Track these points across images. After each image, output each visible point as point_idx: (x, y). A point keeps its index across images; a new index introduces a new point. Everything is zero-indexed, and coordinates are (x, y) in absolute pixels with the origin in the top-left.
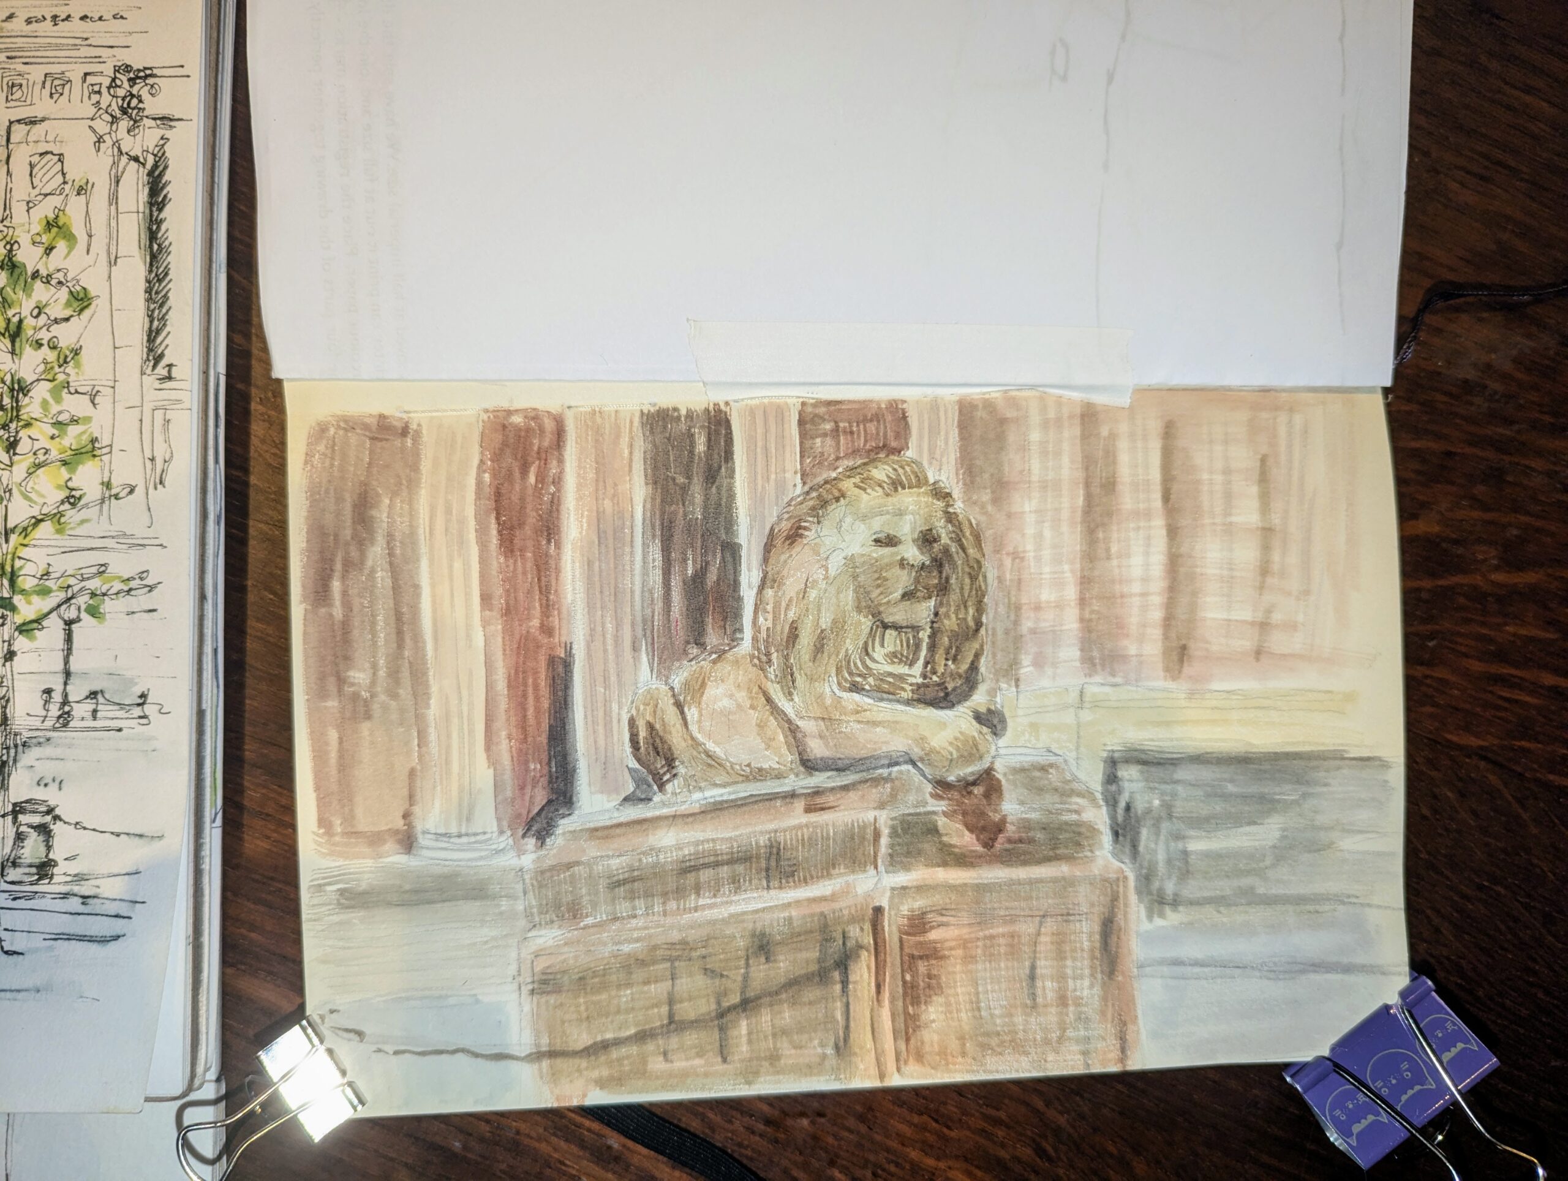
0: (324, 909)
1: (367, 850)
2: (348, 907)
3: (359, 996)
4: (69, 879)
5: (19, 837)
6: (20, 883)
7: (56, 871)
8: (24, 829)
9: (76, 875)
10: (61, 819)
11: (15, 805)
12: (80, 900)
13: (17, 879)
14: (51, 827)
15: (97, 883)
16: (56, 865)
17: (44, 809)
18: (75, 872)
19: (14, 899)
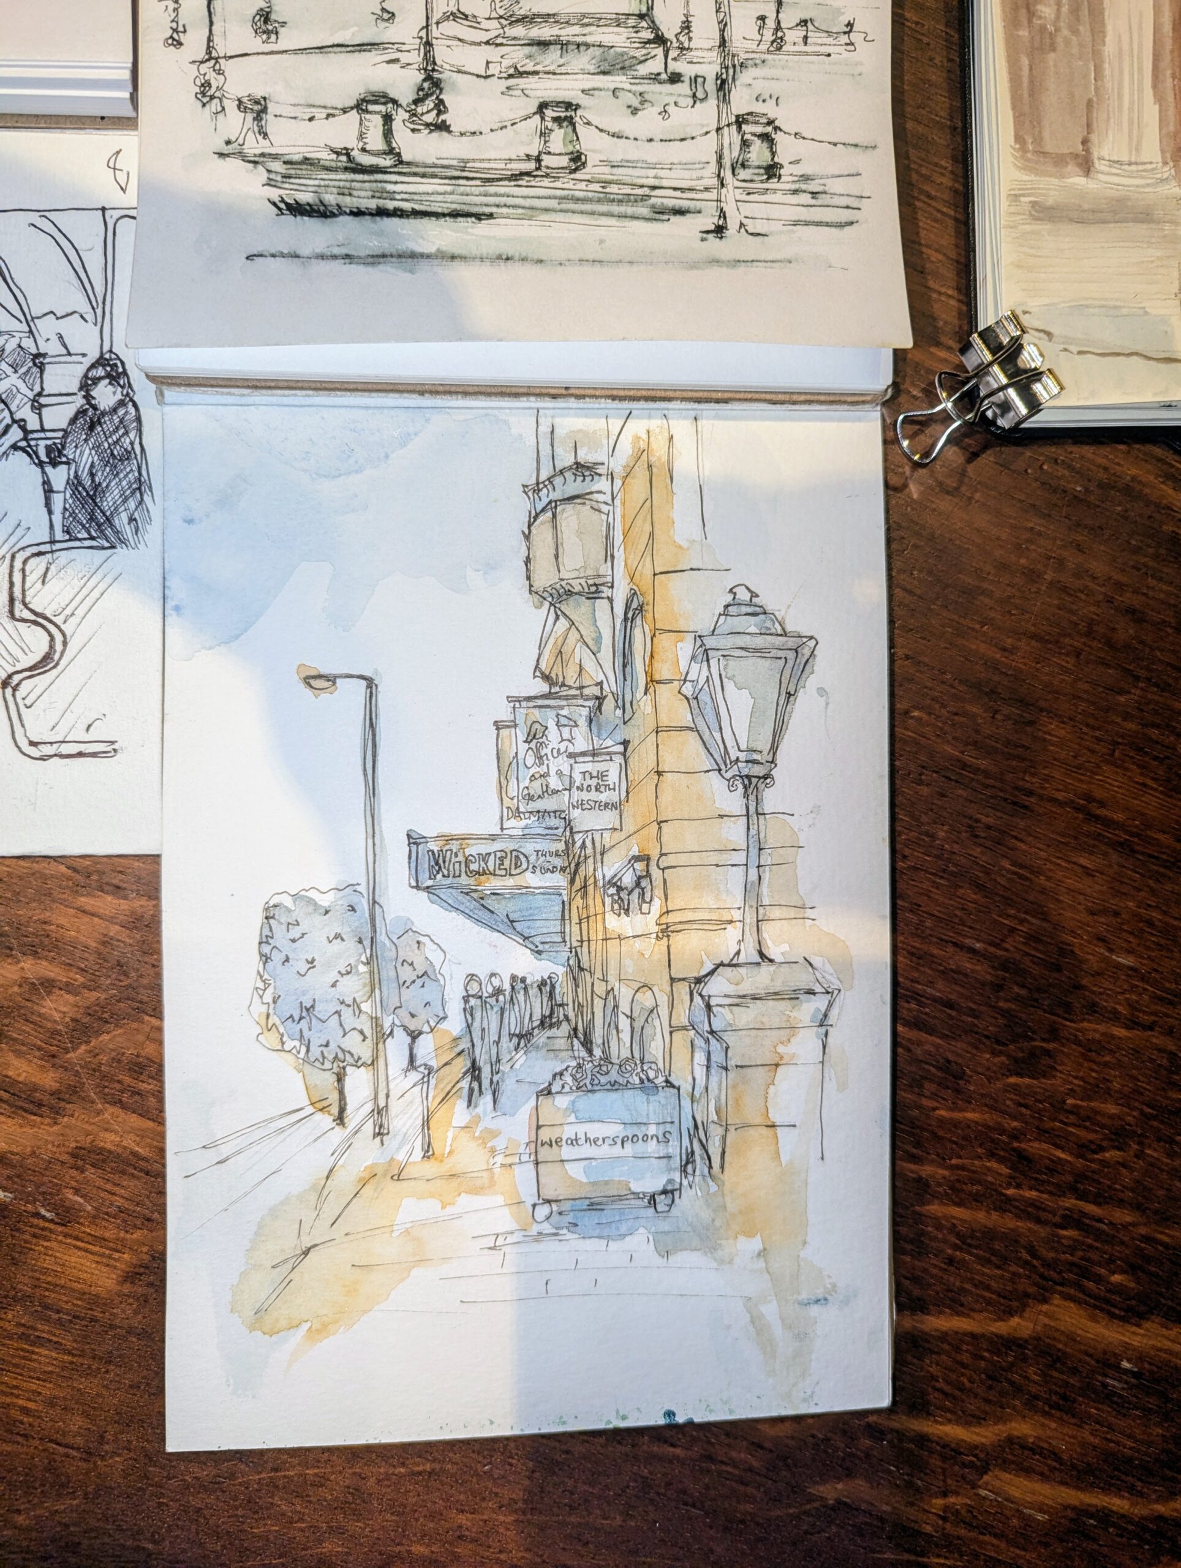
0: (1019, 218)
1: (1050, 168)
2: (1038, 219)
3: (1047, 301)
4: (796, 179)
5: (745, 144)
6: (751, 181)
7: (782, 172)
8: (747, 137)
9: (802, 176)
10: (781, 130)
11: (737, 117)
12: (810, 196)
13: (748, 178)
14: (773, 136)
15: (822, 181)
16: (782, 166)
17: (765, 121)
18: (800, 174)
19: (749, 194)
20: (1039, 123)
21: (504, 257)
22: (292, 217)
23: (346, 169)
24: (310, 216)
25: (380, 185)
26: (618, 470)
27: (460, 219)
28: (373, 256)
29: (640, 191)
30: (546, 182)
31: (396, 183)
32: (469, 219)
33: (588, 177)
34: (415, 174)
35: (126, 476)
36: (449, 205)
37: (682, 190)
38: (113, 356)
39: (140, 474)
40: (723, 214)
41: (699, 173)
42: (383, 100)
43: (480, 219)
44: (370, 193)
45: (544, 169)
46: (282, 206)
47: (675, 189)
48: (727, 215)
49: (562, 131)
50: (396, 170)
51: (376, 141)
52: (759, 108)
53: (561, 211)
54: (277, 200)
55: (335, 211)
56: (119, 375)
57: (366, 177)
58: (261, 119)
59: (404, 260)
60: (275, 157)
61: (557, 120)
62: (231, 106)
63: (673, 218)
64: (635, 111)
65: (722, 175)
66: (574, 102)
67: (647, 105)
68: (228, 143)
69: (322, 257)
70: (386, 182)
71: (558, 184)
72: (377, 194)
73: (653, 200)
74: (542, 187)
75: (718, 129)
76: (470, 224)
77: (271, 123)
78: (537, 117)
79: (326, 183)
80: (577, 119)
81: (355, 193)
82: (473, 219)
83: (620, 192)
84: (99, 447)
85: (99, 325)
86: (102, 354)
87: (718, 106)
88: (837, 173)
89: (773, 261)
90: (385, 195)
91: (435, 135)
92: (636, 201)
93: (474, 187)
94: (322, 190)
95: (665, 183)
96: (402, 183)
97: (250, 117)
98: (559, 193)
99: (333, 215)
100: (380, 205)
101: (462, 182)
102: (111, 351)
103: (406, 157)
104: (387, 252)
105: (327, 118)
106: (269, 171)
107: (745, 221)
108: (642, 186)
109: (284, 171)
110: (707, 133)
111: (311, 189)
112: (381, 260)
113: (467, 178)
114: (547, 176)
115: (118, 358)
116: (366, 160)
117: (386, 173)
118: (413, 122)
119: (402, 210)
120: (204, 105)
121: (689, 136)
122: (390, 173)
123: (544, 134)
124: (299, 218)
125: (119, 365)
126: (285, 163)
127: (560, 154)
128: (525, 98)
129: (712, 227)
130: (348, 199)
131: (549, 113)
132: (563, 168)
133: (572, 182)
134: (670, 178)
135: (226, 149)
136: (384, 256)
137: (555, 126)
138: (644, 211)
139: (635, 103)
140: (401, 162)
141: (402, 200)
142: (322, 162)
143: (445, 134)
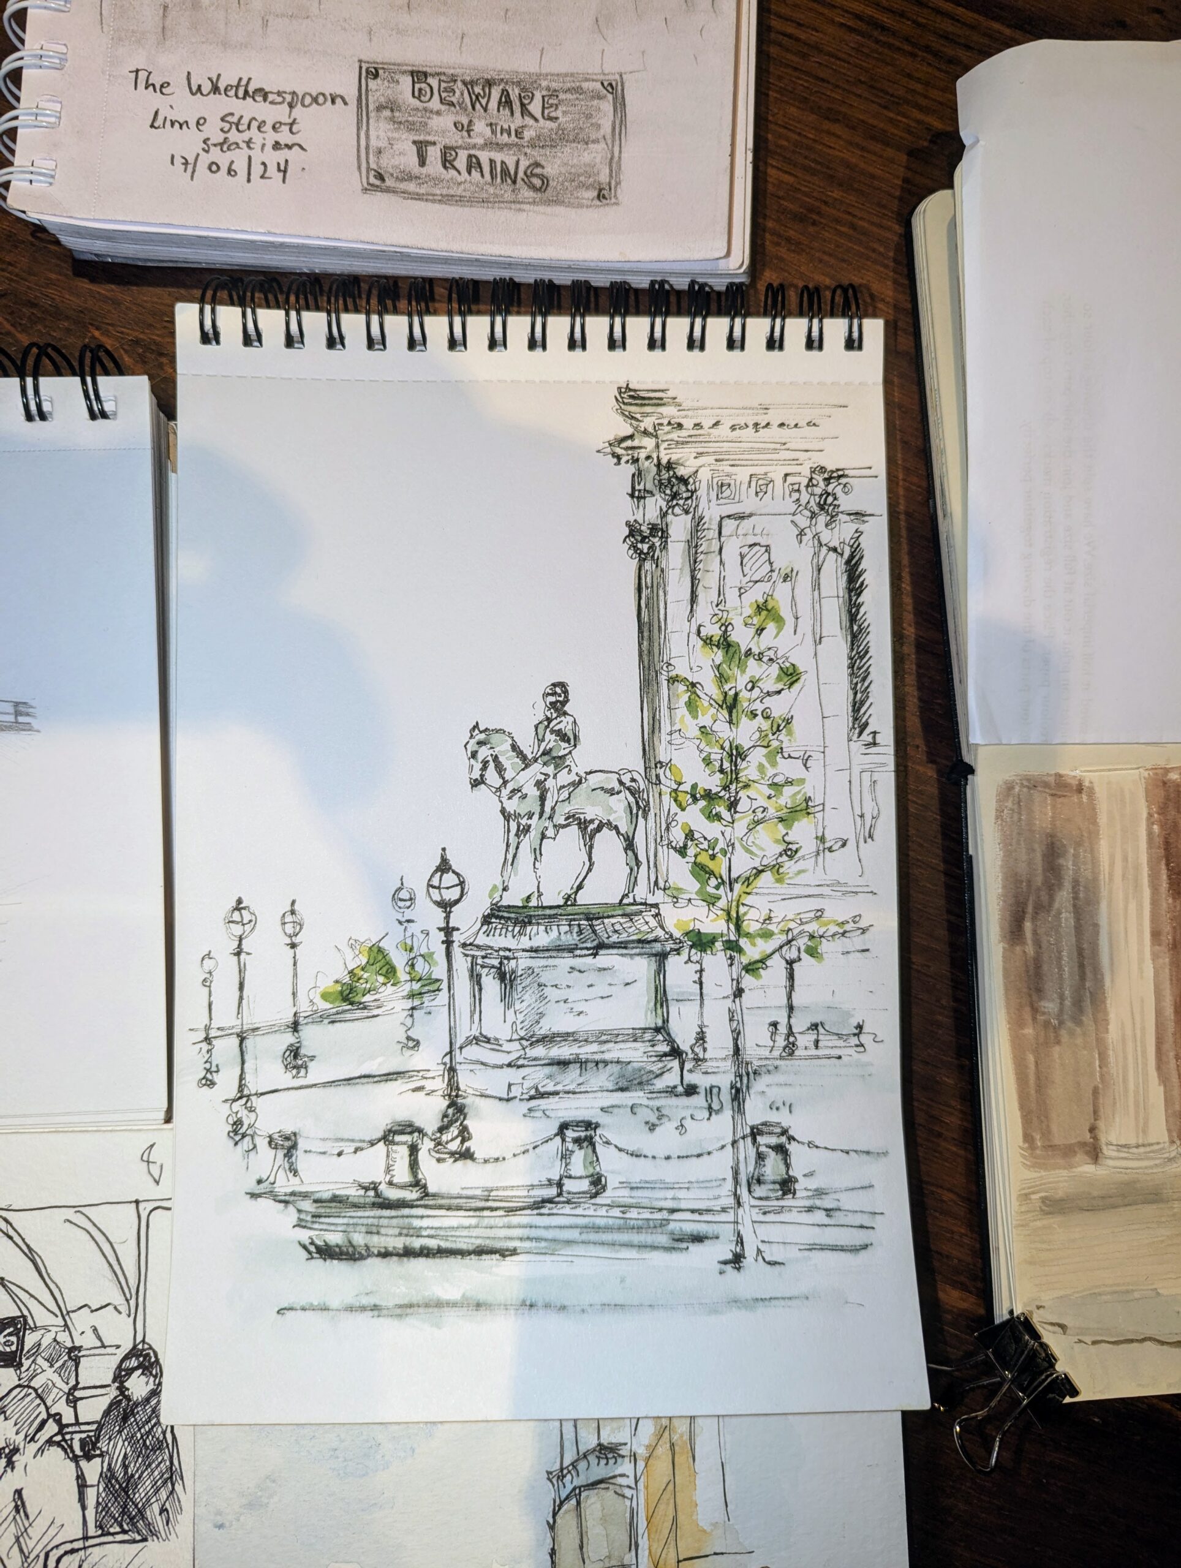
0: (1030, 1215)
1: (1061, 1161)
2: (1048, 1214)
3: (1062, 1293)
4: (810, 1193)
5: (760, 1157)
6: (767, 1198)
7: (797, 1186)
8: (763, 1149)
9: (816, 1190)
10: (794, 1139)
11: (752, 1128)
12: (824, 1213)
13: (763, 1195)
14: (787, 1146)
15: (836, 1196)
16: (796, 1181)
17: (779, 1130)
18: (814, 1187)
19: (765, 1213)
20: (1047, 1117)
21: (528, 1303)
22: (321, 1261)
23: (374, 1205)
24: (339, 1259)
25: (407, 1220)
26: (641, 1451)
27: (484, 1257)
28: (400, 1306)
29: (658, 1216)
30: (567, 1209)
31: (422, 1217)
32: (493, 1256)
33: (608, 1201)
34: (440, 1207)
35: (157, 1467)
36: (473, 1240)
37: (699, 1212)
38: (146, 1346)
39: (172, 1463)
40: (740, 1241)
41: (717, 1192)
42: (409, 1130)
43: (504, 1256)
44: (397, 1231)
45: (565, 1195)
46: (312, 1249)
47: (693, 1211)
48: (744, 1240)
49: (583, 1151)
50: (422, 1202)
51: (402, 1174)
52: (773, 1117)
53: (583, 1242)
54: (307, 1242)
55: (363, 1252)
56: (151, 1365)
57: (393, 1213)
58: (292, 1156)
59: (430, 1310)
60: (305, 1195)
61: (577, 1141)
62: (262, 1143)
63: (691, 1245)
64: (652, 1127)
65: (738, 1192)
66: (594, 1121)
67: (665, 1120)
68: (259, 1182)
69: (350, 1309)
70: (412, 1217)
71: (579, 1211)
72: (405, 1231)
73: (672, 1226)
74: (564, 1215)
75: (734, 1143)
76: (494, 1262)
77: (301, 1160)
78: (558, 1139)
79: (355, 1221)
80: (597, 1139)
81: (383, 1231)
82: (497, 1256)
83: (640, 1217)
84: (132, 1437)
85: (133, 1316)
86: (135, 1346)
87: (733, 1118)
88: (851, 1186)
89: (790, 1298)
90: (411, 1232)
91: (460, 1163)
92: (655, 1227)
93: (497, 1219)
94: (350, 1229)
95: (683, 1205)
96: (428, 1216)
97: (281, 1153)
98: (581, 1221)
99: (362, 1258)
100: (407, 1243)
101: (486, 1213)
102: (143, 1341)
103: (431, 1189)
104: (414, 1301)
105: (355, 1152)
106: (299, 1211)
107: (762, 1247)
108: (661, 1210)
109: (313, 1210)
110: (723, 1147)
111: (340, 1228)
112: (409, 1311)
113: (492, 1209)
114: (568, 1202)
115: (151, 1348)
116: (393, 1194)
117: (412, 1207)
118: (438, 1152)
119: (428, 1249)
120: (236, 1144)
121: (705, 1151)
122: (417, 1206)
123: (565, 1156)
124: (328, 1261)
125: (152, 1354)
126: (315, 1201)
127: (580, 1178)
128: (544, 1119)
129: (730, 1256)
130: (375, 1238)
131: (570, 1134)
132: (583, 1193)
133: (593, 1208)
134: (689, 1199)
135: (258, 1189)
136: (411, 1306)
137: (576, 1148)
138: (663, 1239)
139: (653, 1119)
140: (427, 1195)
141: (429, 1236)
142: (351, 1199)
143: (469, 1162)
